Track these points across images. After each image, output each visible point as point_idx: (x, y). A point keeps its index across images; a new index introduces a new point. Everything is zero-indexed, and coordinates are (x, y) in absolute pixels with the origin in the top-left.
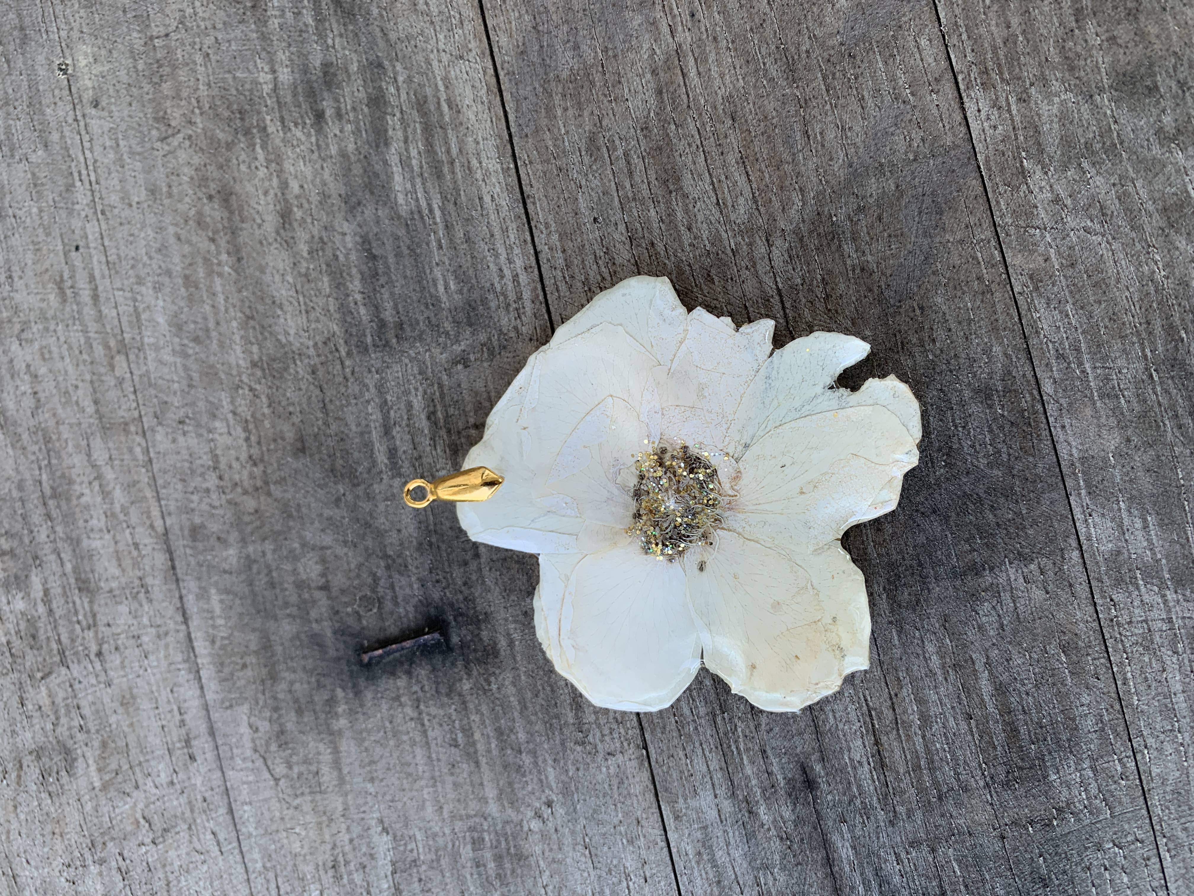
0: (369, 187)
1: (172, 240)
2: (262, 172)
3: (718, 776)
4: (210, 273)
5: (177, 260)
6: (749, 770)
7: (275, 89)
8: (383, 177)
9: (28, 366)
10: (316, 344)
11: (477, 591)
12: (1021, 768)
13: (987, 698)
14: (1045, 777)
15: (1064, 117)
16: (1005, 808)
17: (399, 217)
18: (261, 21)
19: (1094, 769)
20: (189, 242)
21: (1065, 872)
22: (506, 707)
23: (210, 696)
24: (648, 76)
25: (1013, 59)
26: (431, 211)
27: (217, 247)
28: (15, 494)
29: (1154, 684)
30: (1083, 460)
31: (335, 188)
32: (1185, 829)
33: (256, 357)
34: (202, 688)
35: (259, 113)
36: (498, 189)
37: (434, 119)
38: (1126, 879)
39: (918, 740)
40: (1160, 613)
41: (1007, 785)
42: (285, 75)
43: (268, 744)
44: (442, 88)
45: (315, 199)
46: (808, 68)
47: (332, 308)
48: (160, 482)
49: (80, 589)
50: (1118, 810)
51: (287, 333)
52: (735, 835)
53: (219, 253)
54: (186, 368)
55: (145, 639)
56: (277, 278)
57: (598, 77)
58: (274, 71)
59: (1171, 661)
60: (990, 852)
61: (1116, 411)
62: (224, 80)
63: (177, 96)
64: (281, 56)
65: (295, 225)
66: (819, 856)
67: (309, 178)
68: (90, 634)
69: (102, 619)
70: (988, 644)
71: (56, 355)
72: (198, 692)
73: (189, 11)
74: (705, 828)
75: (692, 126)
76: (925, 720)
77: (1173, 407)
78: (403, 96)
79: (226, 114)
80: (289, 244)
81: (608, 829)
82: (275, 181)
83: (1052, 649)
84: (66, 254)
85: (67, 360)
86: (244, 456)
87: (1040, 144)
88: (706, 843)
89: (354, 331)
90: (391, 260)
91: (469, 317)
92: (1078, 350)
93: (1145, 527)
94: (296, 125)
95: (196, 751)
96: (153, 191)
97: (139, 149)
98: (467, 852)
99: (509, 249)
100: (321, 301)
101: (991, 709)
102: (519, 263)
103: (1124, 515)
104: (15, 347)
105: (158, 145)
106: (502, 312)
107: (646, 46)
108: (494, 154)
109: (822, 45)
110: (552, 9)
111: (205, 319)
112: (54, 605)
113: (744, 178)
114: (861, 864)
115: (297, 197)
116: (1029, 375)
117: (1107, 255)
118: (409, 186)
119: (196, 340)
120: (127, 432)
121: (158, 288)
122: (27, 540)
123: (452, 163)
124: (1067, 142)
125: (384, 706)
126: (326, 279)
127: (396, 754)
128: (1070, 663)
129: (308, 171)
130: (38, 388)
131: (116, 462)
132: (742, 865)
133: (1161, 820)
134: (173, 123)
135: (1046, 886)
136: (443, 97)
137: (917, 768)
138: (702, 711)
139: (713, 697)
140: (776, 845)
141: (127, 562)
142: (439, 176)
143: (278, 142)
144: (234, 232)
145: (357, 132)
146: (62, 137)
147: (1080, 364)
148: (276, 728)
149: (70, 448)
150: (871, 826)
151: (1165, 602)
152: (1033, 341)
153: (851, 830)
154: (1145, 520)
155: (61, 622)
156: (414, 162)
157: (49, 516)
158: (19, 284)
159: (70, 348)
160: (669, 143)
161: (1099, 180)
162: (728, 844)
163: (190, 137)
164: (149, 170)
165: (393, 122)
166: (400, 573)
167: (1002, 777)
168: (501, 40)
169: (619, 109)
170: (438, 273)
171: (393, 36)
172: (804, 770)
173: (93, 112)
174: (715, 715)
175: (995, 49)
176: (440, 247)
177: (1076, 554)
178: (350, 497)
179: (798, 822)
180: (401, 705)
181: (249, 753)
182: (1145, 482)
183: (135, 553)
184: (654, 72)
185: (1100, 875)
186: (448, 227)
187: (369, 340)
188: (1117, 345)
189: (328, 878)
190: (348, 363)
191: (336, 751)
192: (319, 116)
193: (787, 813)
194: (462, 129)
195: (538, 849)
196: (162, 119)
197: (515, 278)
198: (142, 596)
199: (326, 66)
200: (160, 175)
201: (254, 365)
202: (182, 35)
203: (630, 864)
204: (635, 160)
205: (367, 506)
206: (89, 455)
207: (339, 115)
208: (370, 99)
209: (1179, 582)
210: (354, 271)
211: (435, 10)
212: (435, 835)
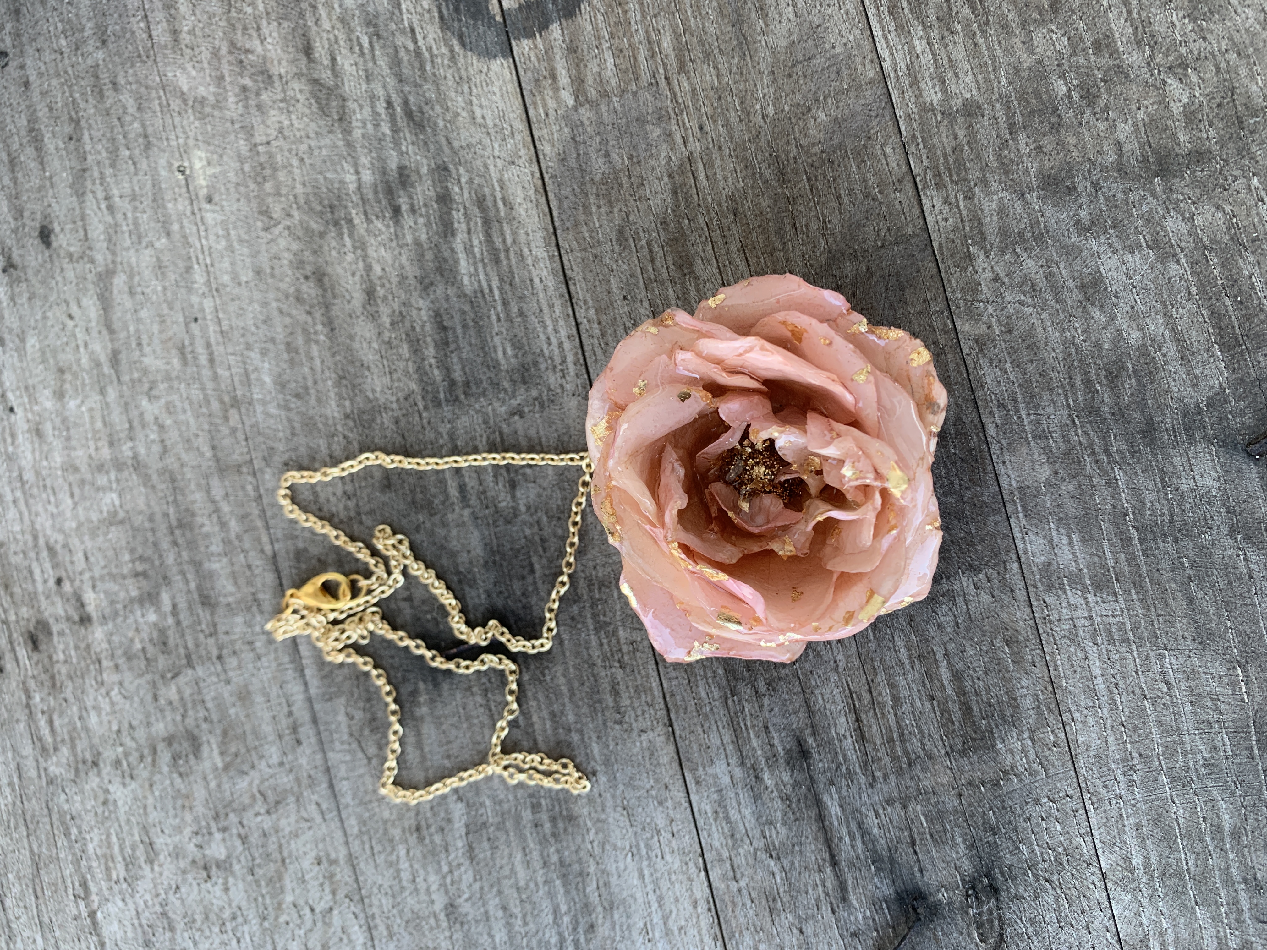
0: (440, 270)
1: (275, 313)
2: (350, 257)
3: (730, 748)
4: (308, 341)
5: (279, 330)
6: (755, 743)
7: (359, 187)
8: (451, 262)
9: (156, 418)
10: (398, 400)
11: (533, 600)
12: (974, 740)
13: (946, 683)
14: (994, 746)
15: (1001, 211)
16: (962, 772)
17: (465, 295)
18: (347, 132)
19: (1032, 739)
20: (289, 315)
21: (1010, 822)
22: (558, 695)
23: (313, 691)
24: (666, 179)
25: (960, 164)
26: (491, 290)
27: (314, 319)
28: (147, 525)
29: (1079, 670)
30: (1020, 489)
31: (411, 271)
32: (1106, 786)
33: (348, 410)
34: (306, 684)
35: (346, 207)
36: (545, 273)
37: (492, 214)
38: (1059, 827)
39: (891, 718)
40: (1081, 613)
41: (963, 753)
42: (367, 176)
43: (362, 730)
44: (498, 188)
45: (395, 280)
46: (795, 172)
47: (411, 370)
48: (269, 514)
49: (203, 604)
50: (1051, 772)
51: (374, 391)
52: (745, 797)
53: (315, 324)
54: (289, 420)
55: (258, 644)
56: (365, 345)
57: (625, 180)
58: (357, 173)
59: (1092, 650)
60: (950, 807)
61: (1046, 450)
62: (316, 180)
63: (278, 194)
64: (364, 160)
65: (379, 301)
66: (813, 813)
67: (390, 262)
68: (211, 641)
69: (221, 628)
70: (946, 639)
71: (179, 410)
72: (302, 688)
73: (286, 123)
74: (720, 791)
75: (701, 220)
76: (896, 700)
77: (1091, 445)
78: (466, 195)
79: (319, 208)
80: (374, 317)
81: (642, 793)
82: (361, 264)
83: (998, 643)
84: (187, 324)
85: (189, 413)
86: (339, 492)
87: (982, 233)
88: (721, 803)
89: (429, 388)
90: (459, 331)
91: (523, 377)
92: (1015, 400)
93: (1071, 543)
94: (377, 217)
95: (302, 737)
96: (258, 272)
97: (246, 237)
98: (527, 815)
99: (555, 321)
100: (402, 364)
101: (949, 691)
102: (563, 333)
103: (1054, 533)
104: (144, 403)
105: (262, 234)
106: (550, 373)
107: (663, 154)
108: (541, 243)
109: (807, 152)
110: (587, 123)
111: (305, 378)
112: (182, 617)
113: (744, 263)
114: (847, 819)
115: (380, 278)
116: (976, 420)
117: (1038, 323)
118: (472, 270)
119: (298, 396)
120: (239, 472)
121: (264, 353)
122: (157, 563)
123: (507, 251)
124: (1004, 232)
125: (459, 695)
126: (405, 346)
127: (468, 735)
128: (1013, 653)
129: (388, 256)
130: (165, 436)
131: (232, 498)
132: (750, 821)
133: (1086, 780)
134: (275, 216)
135: (995, 834)
136: (499, 196)
137: (891, 740)
138: (716, 695)
139: (724, 683)
140: (778, 804)
141: (242, 581)
142: (497, 261)
143: (362, 232)
144: (327, 307)
145: (428, 224)
146: (182, 227)
147: (1017, 411)
148: (368, 716)
149: (193, 486)
150: (854, 789)
151: (1087, 603)
152: (979, 393)
153: (839, 792)
154: (1070, 538)
155: (187, 631)
156: (476, 250)
157: (175, 543)
158: (147, 349)
159: (191, 403)
160: (683, 234)
161: (1030, 263)
162: (739, 804)
163: (289, 228)
164: (255, 254)
165: (458, 216)
166: (471, 586)
167: (959, 746)
168: (546, 148)
169: (642, 206)
170: (497, 340)
171: (456, 144)
172: (800, 742)
173: (208, 206)
174: (726, 699)
175: (945, 156)
176: (499, 320)
177: (1016, 565)
178: (428, 525)
179: (796, 785)
180: (473, 694)
181: (346, 737)
182: (1071, 507)
183: (248, 573)
184: (670, 176)
185: (1038, 825)
186: (505, 303)
187: (442, 396)
188: (1046, 396)
189: (413, 839)
190: (425, 415)
191: (419, 734)
192: (396, 211)
193: (786, 778)
194: (515, 223)
195: (585, 811)
196: (265, 212)
197: (560, 345)
198: (255, 609)
199: (401, 169)
200: (264, 260)
201: (347, 416)
202: (281, 142)
203: (661, 822)
204: (656, 249)
205: (441, 532)
206: (208, 492)
207: (413, 210)
208: (438, 196)
209: (1098, 587)
210: (429, 339)
211: (490, 123)
212: (501, 802)
